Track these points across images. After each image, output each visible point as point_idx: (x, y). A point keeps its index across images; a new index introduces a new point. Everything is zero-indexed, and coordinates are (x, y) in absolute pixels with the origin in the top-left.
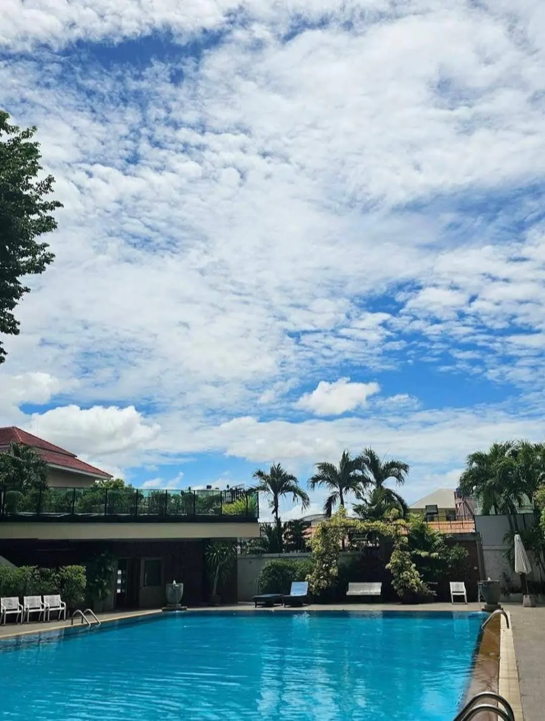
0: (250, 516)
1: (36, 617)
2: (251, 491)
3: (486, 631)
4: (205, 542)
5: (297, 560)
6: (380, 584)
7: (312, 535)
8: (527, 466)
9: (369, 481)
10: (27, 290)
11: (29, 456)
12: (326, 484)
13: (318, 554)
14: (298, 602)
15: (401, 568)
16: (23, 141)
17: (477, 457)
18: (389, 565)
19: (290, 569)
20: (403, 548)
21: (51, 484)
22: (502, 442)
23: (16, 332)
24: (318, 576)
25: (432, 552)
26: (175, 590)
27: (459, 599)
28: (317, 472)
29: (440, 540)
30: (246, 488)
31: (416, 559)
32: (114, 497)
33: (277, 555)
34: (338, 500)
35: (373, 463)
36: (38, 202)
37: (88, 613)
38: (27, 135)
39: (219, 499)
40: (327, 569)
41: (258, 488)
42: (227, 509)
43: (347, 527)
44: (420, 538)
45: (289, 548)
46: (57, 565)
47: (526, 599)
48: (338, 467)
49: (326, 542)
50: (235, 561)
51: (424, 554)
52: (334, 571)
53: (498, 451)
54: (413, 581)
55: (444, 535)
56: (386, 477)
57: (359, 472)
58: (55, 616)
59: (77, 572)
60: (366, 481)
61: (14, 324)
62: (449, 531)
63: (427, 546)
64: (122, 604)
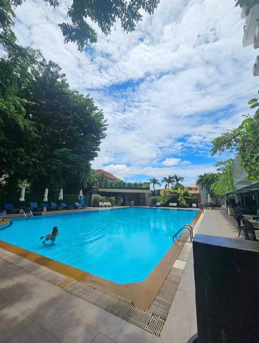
0: (148, 188)
1: (106, 206)
2: (149, 183)
3: (198, 214)
4: (139, 194)
5: (158, 198)
6: (176, 204)
7: (162, 193)
8: (212, 178)
9: (175, 181)
10: (102, 142)
11: (104, 175)
12: (165, 182)
13: (163, 196)
14: (158, 206)
15: (181, 200)
16: (101, 112)
17: (201, 176)
18: (178, 200)
19: (157, 200)
20: (182, 196)
21: (108, 181)
22: (207, 173)
23: (100, 151)
24: (163, 201)
25: (189, 197)
26: (132, 203)
27: (194, 207)
28: (163, 179)
29: (191, 195)
30: (147, 183)
31: (185, 198)
32: (120, 184)
33: (154, 197)
34: (168, 185)
35: (176, 177)
36: (103, 124)
37: (115, 206)
38: (101, 111)
39: (142, 185)
40: (165, 200)
41: (150, 183)
42: (143, 187)
43: (169, 191)
44: (186, 194)
45: (157, 195)
46: (109, 197)
47: (210, 208)
48: (168, 179)
49: (165, 194)
50: (145, 198)
51: (187, 197)
52: (166, 200)
53: (205, 175)
54: (184, 203)
55: (192, 194)
56: (179, 180)
57: (172, 179)
58: (109, 206)
59: (113, 198)
60: (174, 181)
61: (99, 149)
62: (193, 193)
63: (188, 196)
64: (122, 205)
